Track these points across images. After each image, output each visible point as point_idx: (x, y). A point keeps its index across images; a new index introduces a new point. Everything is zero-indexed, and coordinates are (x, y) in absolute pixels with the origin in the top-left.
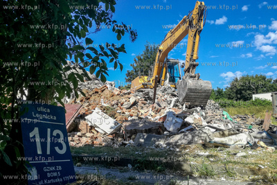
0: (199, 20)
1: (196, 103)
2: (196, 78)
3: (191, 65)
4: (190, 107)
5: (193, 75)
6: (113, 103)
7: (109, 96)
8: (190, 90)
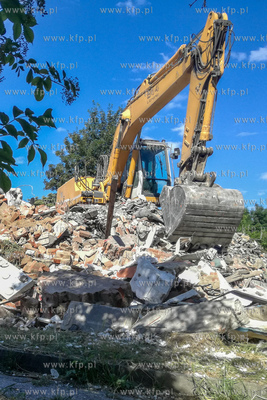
0: (216, 53)
1: (207, 240)
2: (207, 184)
3: (195, 154)
4: (191, 249)
5: (200, 175)
6: (19, 233)
7: (9, 218)
8: (193, 209)
